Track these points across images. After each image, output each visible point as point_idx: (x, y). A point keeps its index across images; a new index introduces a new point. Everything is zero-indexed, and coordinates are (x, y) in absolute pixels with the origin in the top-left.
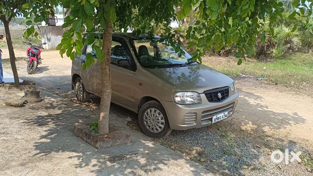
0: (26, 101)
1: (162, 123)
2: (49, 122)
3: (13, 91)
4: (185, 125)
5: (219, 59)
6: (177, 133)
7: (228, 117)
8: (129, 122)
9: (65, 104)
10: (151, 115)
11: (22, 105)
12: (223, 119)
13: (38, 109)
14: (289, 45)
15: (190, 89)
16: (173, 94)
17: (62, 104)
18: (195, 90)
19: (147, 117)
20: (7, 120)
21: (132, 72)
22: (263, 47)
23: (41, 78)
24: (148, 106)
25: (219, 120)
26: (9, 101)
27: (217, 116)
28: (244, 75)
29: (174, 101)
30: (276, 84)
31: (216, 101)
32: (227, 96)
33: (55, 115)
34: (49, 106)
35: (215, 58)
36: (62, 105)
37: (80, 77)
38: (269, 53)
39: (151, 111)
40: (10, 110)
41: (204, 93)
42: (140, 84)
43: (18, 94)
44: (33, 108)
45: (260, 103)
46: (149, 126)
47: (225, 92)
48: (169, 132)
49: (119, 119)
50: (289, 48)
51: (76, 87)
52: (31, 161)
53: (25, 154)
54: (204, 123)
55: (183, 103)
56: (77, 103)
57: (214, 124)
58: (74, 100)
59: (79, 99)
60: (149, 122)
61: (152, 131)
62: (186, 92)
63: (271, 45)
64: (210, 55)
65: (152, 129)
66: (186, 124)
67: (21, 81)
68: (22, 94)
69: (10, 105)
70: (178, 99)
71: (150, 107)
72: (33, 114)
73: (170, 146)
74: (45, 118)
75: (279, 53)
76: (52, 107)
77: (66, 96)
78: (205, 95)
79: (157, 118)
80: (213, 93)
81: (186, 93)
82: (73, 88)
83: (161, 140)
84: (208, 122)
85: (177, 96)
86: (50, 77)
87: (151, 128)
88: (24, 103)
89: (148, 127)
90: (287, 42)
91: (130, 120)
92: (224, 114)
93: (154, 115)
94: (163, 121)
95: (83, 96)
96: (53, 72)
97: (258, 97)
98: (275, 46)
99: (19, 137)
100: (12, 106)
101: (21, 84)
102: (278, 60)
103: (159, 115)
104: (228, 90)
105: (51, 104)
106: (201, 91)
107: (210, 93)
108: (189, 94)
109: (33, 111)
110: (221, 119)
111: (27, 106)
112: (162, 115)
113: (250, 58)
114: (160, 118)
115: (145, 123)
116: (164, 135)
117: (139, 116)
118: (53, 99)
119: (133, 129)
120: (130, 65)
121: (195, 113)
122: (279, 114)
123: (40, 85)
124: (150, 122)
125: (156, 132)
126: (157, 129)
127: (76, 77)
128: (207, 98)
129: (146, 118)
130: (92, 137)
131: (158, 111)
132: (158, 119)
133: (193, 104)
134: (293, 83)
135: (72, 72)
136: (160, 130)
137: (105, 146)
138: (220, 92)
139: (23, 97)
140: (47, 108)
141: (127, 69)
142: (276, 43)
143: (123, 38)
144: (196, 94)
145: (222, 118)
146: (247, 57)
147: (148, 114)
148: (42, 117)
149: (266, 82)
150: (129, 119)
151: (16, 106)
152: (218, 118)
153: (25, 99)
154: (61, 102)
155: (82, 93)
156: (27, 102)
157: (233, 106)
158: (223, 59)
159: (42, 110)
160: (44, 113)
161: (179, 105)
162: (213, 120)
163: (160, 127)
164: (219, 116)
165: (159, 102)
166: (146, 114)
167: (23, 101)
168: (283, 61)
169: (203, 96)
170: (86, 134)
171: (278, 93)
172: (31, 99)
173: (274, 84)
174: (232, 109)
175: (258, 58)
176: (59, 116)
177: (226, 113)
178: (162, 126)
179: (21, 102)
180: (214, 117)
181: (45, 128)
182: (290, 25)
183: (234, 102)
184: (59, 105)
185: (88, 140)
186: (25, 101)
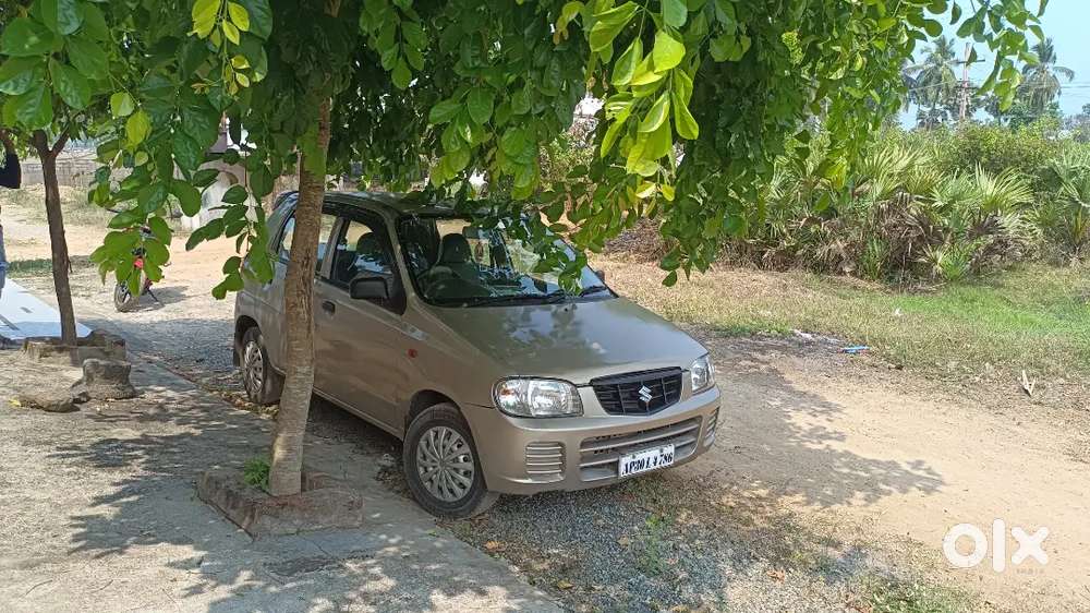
0: (84, 394)
1: (466, 474)
2: (137, 457)
3: (53, 363)
4: (526, 478)
5: (754, 277)
6: (510, 502)
7: (677, 464)
8: (385, 470)
9: (205, 410)
10: (437, 448)
11: (70, 407)
12: (658, 466)
13: (114, 420)
14: (991, 239)
15: (548, 372)
16: (495, 385)
17: (194, 408)
18: (561, 374)
19: (428, 453)
20: (14, 449)
21: (393, 315)
22: (905, 242)
23: (153, 324)
24: (428, 418)
25: (645, 469)
26: (32, 393)
27: (634, 457)
28: (808, 336)
29: (499, 406)
30: (900, 368)
31: (629, 412)
32: (675, 397)
33: (162, 438)
34: (152, 411)
35: (741, 274)
36: (194, 411)
37: (257, 325)
38: (922, 264)
39: (436, 437)
40: (30, 419)
41: (590, 385)
42: (412, 354)
43: (66, 374)
44: (100, 417)
45: (826, 424)
46: (431, 480)
47: (668, 386)
48: (486, 503)
49: (358, 458)
50: (990, 250)
51: (247, 357)
52: (51, 559)
53: (41, 540)
54: (593, 478)
55: (523, 412)
56: (244, 408)
57: (627, 481)
58: (239, 396)
59: (253, 394)
60: (431, 469)
61: (441, 497)
62: (532, 378)
63: (930, 236)
64: (732, 264)
65: (440, 488)
66: (531, 476)
67: (82, 332)
68: (77, 374)
69: (31, 404)
70: (508, 400)
71: (435, 422)
72: (97, 432)
73: (482, 544)
74: (130, 445)
75: (957, 264)
76: (163, 415)
77: (216, 385)
78: (596, 390)
79: (454, 456)
80: (624, 386)
81: (532, 382)
82: (237, 360)
83: (461, 524)
84: (605, 473)
85: (506, 392)
86: (185, 322)
87: (436, 484)
88: (76, 401)
89: (428, 484)
90: (981, 229)
91: (388, 464)
92: (662, 451)
93: (444, 447)
94: (470, 466)
95: (263, 388)
96: (196, 306)
97: (828, 408)
98: (942, 242)
99: (38, 495)
100: (39, 407)
101: (82, 342)
102: (953, 289)
103: (459, 446)
104: (678, 378)
105: (161, 406)
106: (584, 378)
107: (615, 386)
108: (544, 386)
109: (99, 425)
110: (652, 467)
111: (84, 410)
112: (466, 449)
113: (862, 277)
114: (462, 457)
115: (421, 470)
116: (473, 508)
117: (406, 451)
118: (170, 394)
119: (390, 490)
120: (387, 294)
121: (560, 444)
122: (866, 464)
123: (144, 346)
124: (434, 467)
125: (449, 498)
126: (451, 491)
127: (245, 326)
128: (601, 401)
129: (425, 458)
130: (241, 504)
131: (456, 436)
132: (456, 460)
133: (556, 416)
134: (952, 365)
135: (238, 309)
136: (460, 493)
137: (276, 528)
138: (647, 384)
139: (79, 382)
140: (144, 418)
141: (380, 305)
142: (946, 230)
143: (381, 212)
144: (569, 387)
145: (655, 464)
146: (854, 274)
147: (428, 445)
148: (123, 444)
149: (868, 360)
150: (387, 460)
151: (50, 409)
152: (641, 464)
153: (83, 388)
154: (192, 402)
155: (260, 375)
156: (89, 399)
157: (699, 428)
158: (765, 280)
159: (127, 423)
160: (128, 433)
161: (513, 420)
162: (622, 468)
163: (462, 486)
164: (641, 456)
165: (458, 408)
166: (423, 443)
167: (76, 393)
168: (971, 291)
169: (588, 394)
170: (229, 493)
171: (891, 396)
172: (101, 388)
173: (894, 366)
174: (692, 440)
175: (891, 279)
176: (175, 444)
177: (669, 450)
178: (468, 482)
179: (66, 395)
180: (625, 460)
181: (117, 476)
182: (1001, 170)
183: (700, 417)
184: (183, 410)
185: (233, 513)
186: (80, 395)
